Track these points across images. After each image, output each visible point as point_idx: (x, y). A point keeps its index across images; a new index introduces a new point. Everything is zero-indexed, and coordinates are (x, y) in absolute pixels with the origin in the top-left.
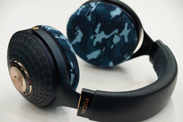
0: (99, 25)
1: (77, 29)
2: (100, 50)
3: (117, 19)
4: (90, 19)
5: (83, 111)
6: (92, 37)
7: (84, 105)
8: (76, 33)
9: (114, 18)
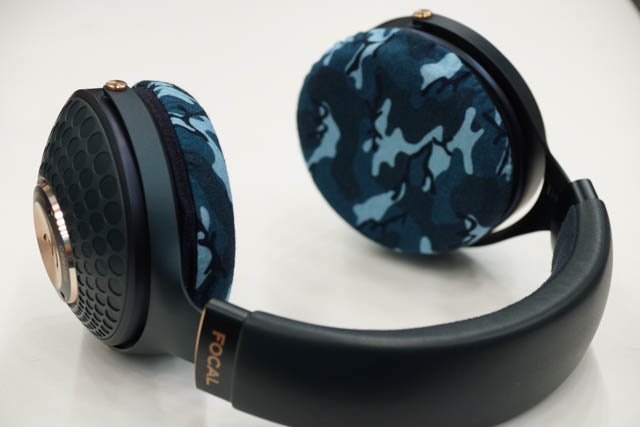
0: (387, 106)
1: (322, 111)
2: (391, 193)
3: (439, 91)
4: (359, 85)
5: (210, 374)
6: (367, 146)
7: (211, 354)
8: (321, 128)
9: (431, 86)
